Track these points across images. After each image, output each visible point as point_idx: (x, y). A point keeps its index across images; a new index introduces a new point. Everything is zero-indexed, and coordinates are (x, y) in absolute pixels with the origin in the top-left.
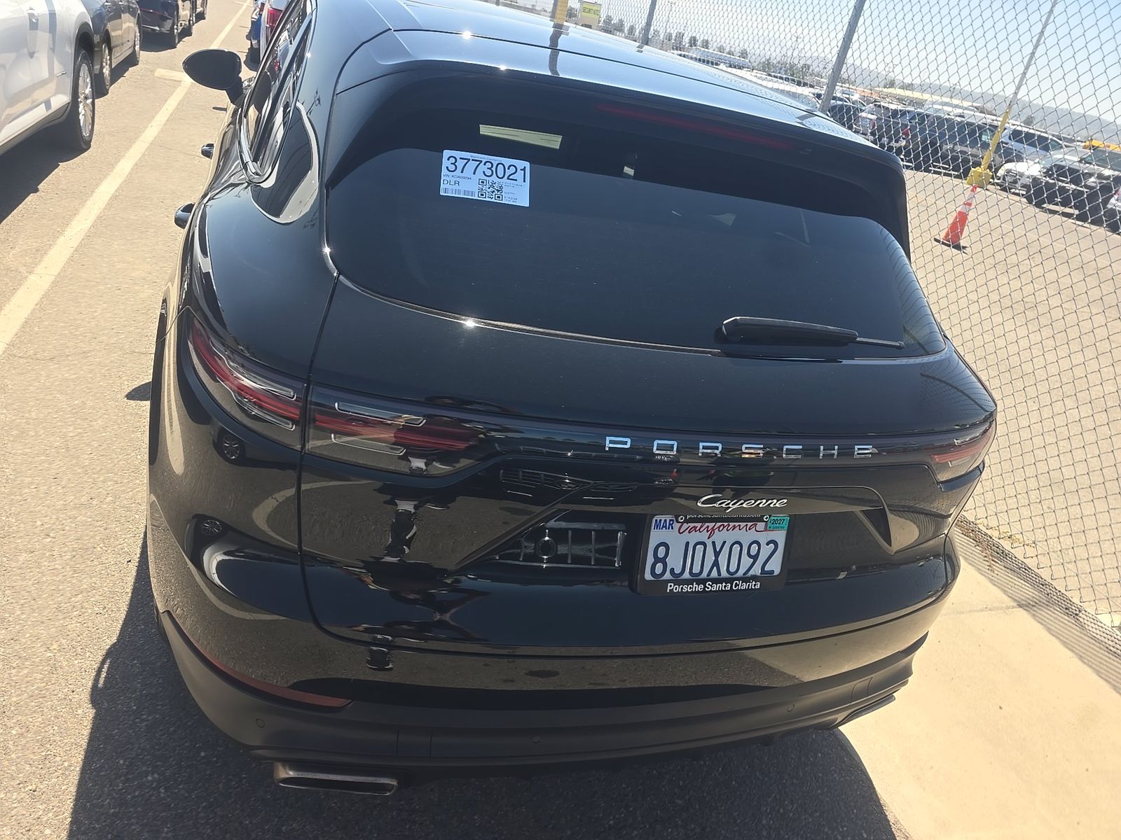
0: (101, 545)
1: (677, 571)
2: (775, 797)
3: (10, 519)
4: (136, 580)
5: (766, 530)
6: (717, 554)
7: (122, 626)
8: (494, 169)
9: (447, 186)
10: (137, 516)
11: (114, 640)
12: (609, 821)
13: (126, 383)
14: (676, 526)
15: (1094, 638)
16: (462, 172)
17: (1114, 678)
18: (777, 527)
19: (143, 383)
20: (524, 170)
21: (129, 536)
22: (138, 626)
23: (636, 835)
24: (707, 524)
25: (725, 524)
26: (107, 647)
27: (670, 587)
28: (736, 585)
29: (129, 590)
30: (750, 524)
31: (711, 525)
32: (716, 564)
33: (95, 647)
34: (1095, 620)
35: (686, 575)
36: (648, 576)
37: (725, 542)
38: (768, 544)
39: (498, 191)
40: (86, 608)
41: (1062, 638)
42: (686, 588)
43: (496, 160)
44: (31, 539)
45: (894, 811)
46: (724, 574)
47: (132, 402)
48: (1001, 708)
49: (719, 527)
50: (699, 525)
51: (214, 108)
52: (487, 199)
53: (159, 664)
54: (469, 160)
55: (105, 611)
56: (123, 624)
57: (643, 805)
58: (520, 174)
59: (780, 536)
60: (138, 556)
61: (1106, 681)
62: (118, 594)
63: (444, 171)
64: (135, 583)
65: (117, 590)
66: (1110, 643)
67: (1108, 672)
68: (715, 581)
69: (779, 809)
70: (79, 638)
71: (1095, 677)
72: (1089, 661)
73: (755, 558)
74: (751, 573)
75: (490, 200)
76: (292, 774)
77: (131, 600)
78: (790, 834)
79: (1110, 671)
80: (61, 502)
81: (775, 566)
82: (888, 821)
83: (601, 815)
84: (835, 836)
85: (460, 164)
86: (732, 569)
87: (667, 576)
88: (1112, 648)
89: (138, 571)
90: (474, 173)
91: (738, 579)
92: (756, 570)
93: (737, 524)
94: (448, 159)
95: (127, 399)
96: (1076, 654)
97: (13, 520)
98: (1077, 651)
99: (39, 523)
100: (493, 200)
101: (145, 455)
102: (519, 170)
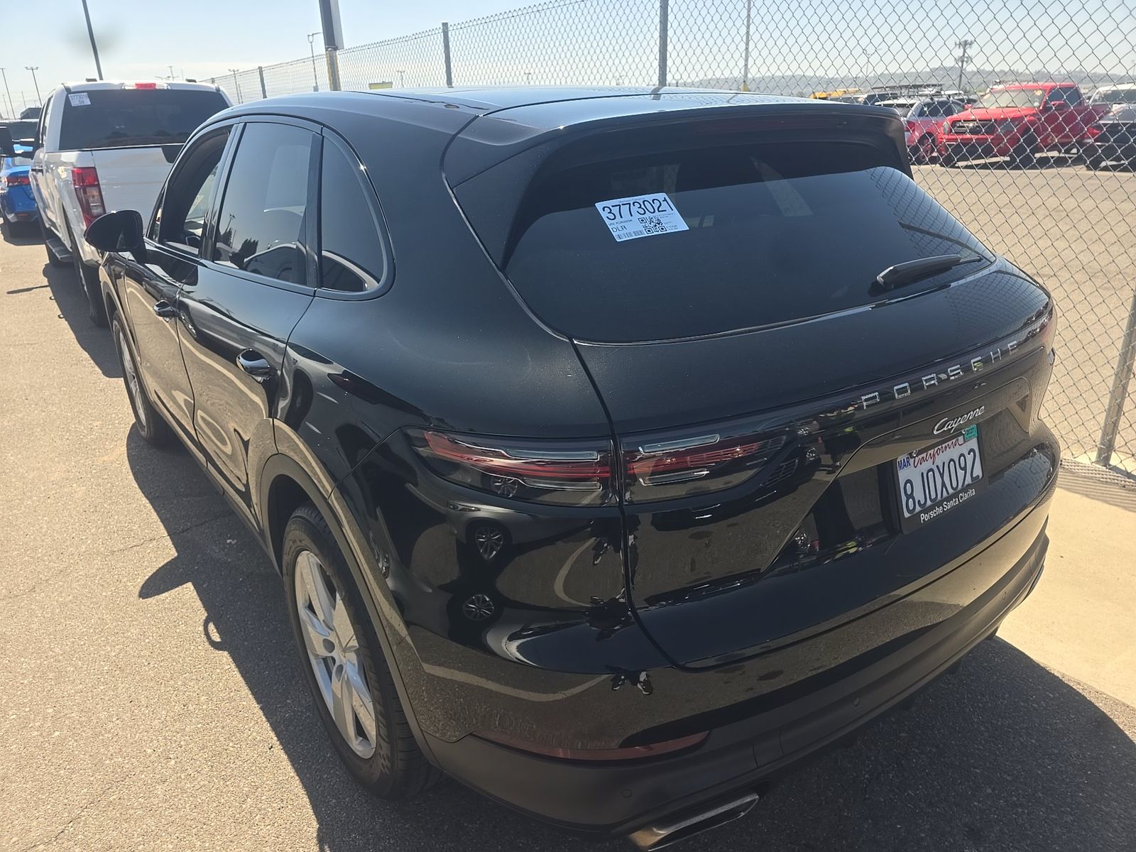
0: (231, 744)
1: (922, 503)
2: (968, 697)
3: (116, 760)
4: (291, 761)
5: (965, 442)
6: (942, 475)
7: (313, 809)
8: (643, 206)
9: (618, 233)
10: (244, 703)
11: (315, 825)
12: (864, 777)
13: (129, 584)
14: (911, 461)
15: (1085, 477)
16: (621, 217)
17: (1119, 500)
18: (971, 436)
19: (147, 577)
20: (665, 200)
21: (251, 725)
22: (328, 802)
23: (893, 777)
24: (929, 452)
25: (940, 447)
26: (315, 835)
27: (924, 517)
28: (962, 497)
29: (293, 774)
30: (954, 441)
31: (932, 451)
32: (944, 485)
33: (303, 841)
34: (1077, 464)
35: (929, 503)
36: (907, 515)
37: (944, 463)
38: (969, 454)
39: (659, 224)
40: (264, 809)
41: (1064, 486)
42: (932, 514)
43: (640, 198)
44: (154, 770)
45: (1055, 668)
46: (951, 491)
47: (150, 600)
48: (1062, 557)
49: (937, 451)
50: (924, 455)
51: (8, 293)
52: (655, 233)
53: (377, 826)
54: (619, 205)
55: (285, 803)
56: (313, 807)
57: (879, 750)
58: (664, 204)
59: (973, 444)
60: (275, 738)
61: (1116, 505)
62: (285, 782)
63: (607, 221)
64: (293, 765)
65: (280, 778)
66: (1098, 476)
67: (1113, 498)
68: (949, 499)
69: (978, 705)
70: (280, 839)
71: (1106, 506)
72: (1094, 495)
73: (964, 469)
74: (966, 483)
75: (657, 233)
76: (663, 833)
77: (302, 780)
78: (1000, 719)
79: (1114, 496)
80: (157, 721)
81: (978, 471)
82: (1058, 677)
83: (855, 774)
84: (1032, 706)
85: (616, 210)
86: (954, 486)
87: (918, 509)
88: (1102, 480)
89: (286, 753)
90: (632, 215)
91: (961, 491)
92: (968, 480)
93: (946, 444)
94: (604, 210)
95: (143, 598)
96: (1082, 494)
97: (120, 759)
98: (1081, 492)
99: (149, 751)
100: (660, 233)
101: (206, 644)
102: (662, 202)
